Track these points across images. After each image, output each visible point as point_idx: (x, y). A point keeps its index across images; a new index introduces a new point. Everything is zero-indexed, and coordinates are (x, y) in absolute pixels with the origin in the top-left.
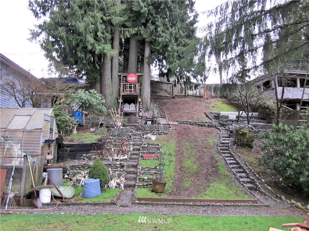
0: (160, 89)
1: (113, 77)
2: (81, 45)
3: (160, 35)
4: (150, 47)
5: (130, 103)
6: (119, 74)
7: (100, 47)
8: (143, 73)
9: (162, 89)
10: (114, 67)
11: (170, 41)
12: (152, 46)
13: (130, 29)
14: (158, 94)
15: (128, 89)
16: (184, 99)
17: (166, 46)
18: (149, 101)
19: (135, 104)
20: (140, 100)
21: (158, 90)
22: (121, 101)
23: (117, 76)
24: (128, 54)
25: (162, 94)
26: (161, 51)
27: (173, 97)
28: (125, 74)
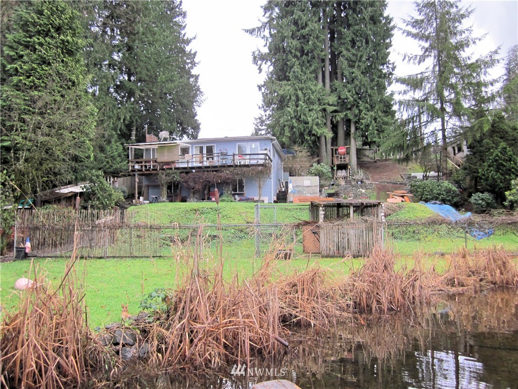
0: (364, 155)
1: (328, 150)
2: (307, 131)
3: (363, 117)
4: (355, 125)
5: (342, 170)
6: (332, 147)
7: (321, 131)
8: (350, 145)
9: (365, 156)
10: (327, 143)
11: (371, 122)
12: (357, 125)
13: (340, 114)
14: (362, 160)
15: (343, 160)
16: (385, 163)
17: (368, 126)
18: (356, 167)
19: (345, 170)
20: (350, 167)
21: (361, 156)
22: (335, 168)
23: (330, 149)
24: (337, 129)
25: (365, 159)
26: (364, 129)
27: (375, 162)
28: (336, 148)
